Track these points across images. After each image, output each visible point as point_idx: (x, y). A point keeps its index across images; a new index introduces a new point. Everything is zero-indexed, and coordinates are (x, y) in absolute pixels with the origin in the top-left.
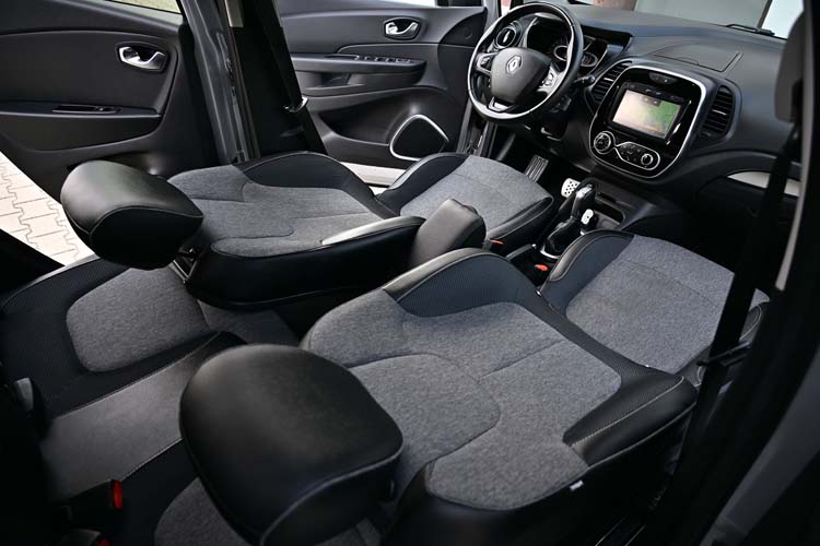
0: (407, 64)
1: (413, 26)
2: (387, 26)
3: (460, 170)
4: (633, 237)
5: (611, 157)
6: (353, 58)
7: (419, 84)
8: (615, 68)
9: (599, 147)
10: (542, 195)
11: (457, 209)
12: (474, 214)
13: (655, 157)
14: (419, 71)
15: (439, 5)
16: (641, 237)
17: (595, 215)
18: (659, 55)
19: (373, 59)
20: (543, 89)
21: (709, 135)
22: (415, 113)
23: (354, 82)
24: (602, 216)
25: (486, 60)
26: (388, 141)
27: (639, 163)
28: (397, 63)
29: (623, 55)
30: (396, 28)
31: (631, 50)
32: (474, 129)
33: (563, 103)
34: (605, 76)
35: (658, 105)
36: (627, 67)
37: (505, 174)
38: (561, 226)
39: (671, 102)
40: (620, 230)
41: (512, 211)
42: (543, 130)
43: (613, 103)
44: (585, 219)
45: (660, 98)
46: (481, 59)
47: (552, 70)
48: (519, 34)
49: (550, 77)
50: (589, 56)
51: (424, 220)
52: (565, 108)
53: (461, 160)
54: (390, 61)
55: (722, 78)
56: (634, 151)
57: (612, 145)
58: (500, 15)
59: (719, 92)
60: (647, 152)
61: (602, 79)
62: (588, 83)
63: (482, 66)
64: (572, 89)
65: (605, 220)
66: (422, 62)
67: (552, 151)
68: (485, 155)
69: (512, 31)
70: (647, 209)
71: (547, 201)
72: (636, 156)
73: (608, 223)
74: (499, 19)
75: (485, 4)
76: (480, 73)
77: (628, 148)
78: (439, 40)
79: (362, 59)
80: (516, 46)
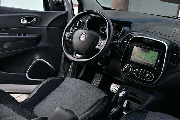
0: (33, 36)
1: (34, 20)
2: (22, 20)
3: (63, 85)
4: (147, 112)
5: (132, 76)
6: (5, 35)
7: (39, 45)
8: (127, 36)
9: (126, 72)
10: (103, 95)
11: (63, 112)
12: (72, 114)
13: (151, 75)
14: (38, 39)
15: (46, 10)
16: (151, 112)
17: (128, 102)
18: (144, 31)
19: (15, 35)
20: (97, 47)
21: (172, 64)
22: (38, 59)
23: (6, 46)
24: (132, 102)
25: (70, 35)
26: (25, 72)
27: (145, 78)
28: (28, 36)
29: (130, 31)
30: (26, 21)
31: (133, 29)
32: (67, 63)
33: (107, 53)
34: (124, 40)
35: (149, 52)
36: (132, 36)
37: (84, 86)
38: (114, 110)
39: (154, 51)
40: (141, 109)
41: (90, 104)
42: (99, 64)
43: (129, 51)
44: (124, 105)
45: (149, 50)
46: (68, 35)
47: (100, 39)
48: (83, 22)
49: (100, 42)
50: (115, 31)
51: (47, 118)
52: (108, 55)
53: (62, 80)
54: (24, 35)
55: (172, 39)
56: (142, 72)
57: (132, 71)
58: (74, 16)
59: (173, 46)
60: (148, 73)
61: (122, 41)
62: (117, 43)
63: (68, 38)
64: (110, 47)
65: (133, 104)
66: (39, 35)
67: (104, 72)
68: (73, 76)
69: (80, 22)
70: (151, 98)
71: (106, 97)
72: (143, 75)
73: (134, 105)
74: (74, 17)
75: (67, 10)
76: (68, 41)
77: (139, 72)
78: (47, 25)
79: (10, 35)
80: (82, 29)
